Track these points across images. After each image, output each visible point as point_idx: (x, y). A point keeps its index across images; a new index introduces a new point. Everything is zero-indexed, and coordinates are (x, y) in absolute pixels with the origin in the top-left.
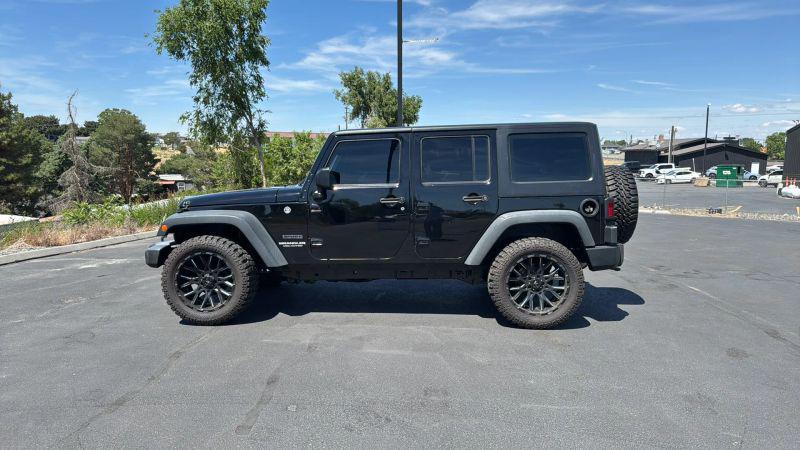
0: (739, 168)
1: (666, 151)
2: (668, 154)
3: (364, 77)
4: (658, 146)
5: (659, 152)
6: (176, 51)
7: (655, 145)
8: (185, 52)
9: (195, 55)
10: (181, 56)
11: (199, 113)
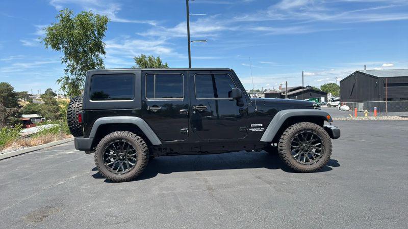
0: (318, 99)
1: (284, 93)
2: (286, 94)
3: (147, 59)
4: (280, 91)
5: (281, 94)
6: (56, 46)
7: (278, 90)
8: (61, 46)
9: (66, 48)
10: (58, 48)
11: (67, 78)
